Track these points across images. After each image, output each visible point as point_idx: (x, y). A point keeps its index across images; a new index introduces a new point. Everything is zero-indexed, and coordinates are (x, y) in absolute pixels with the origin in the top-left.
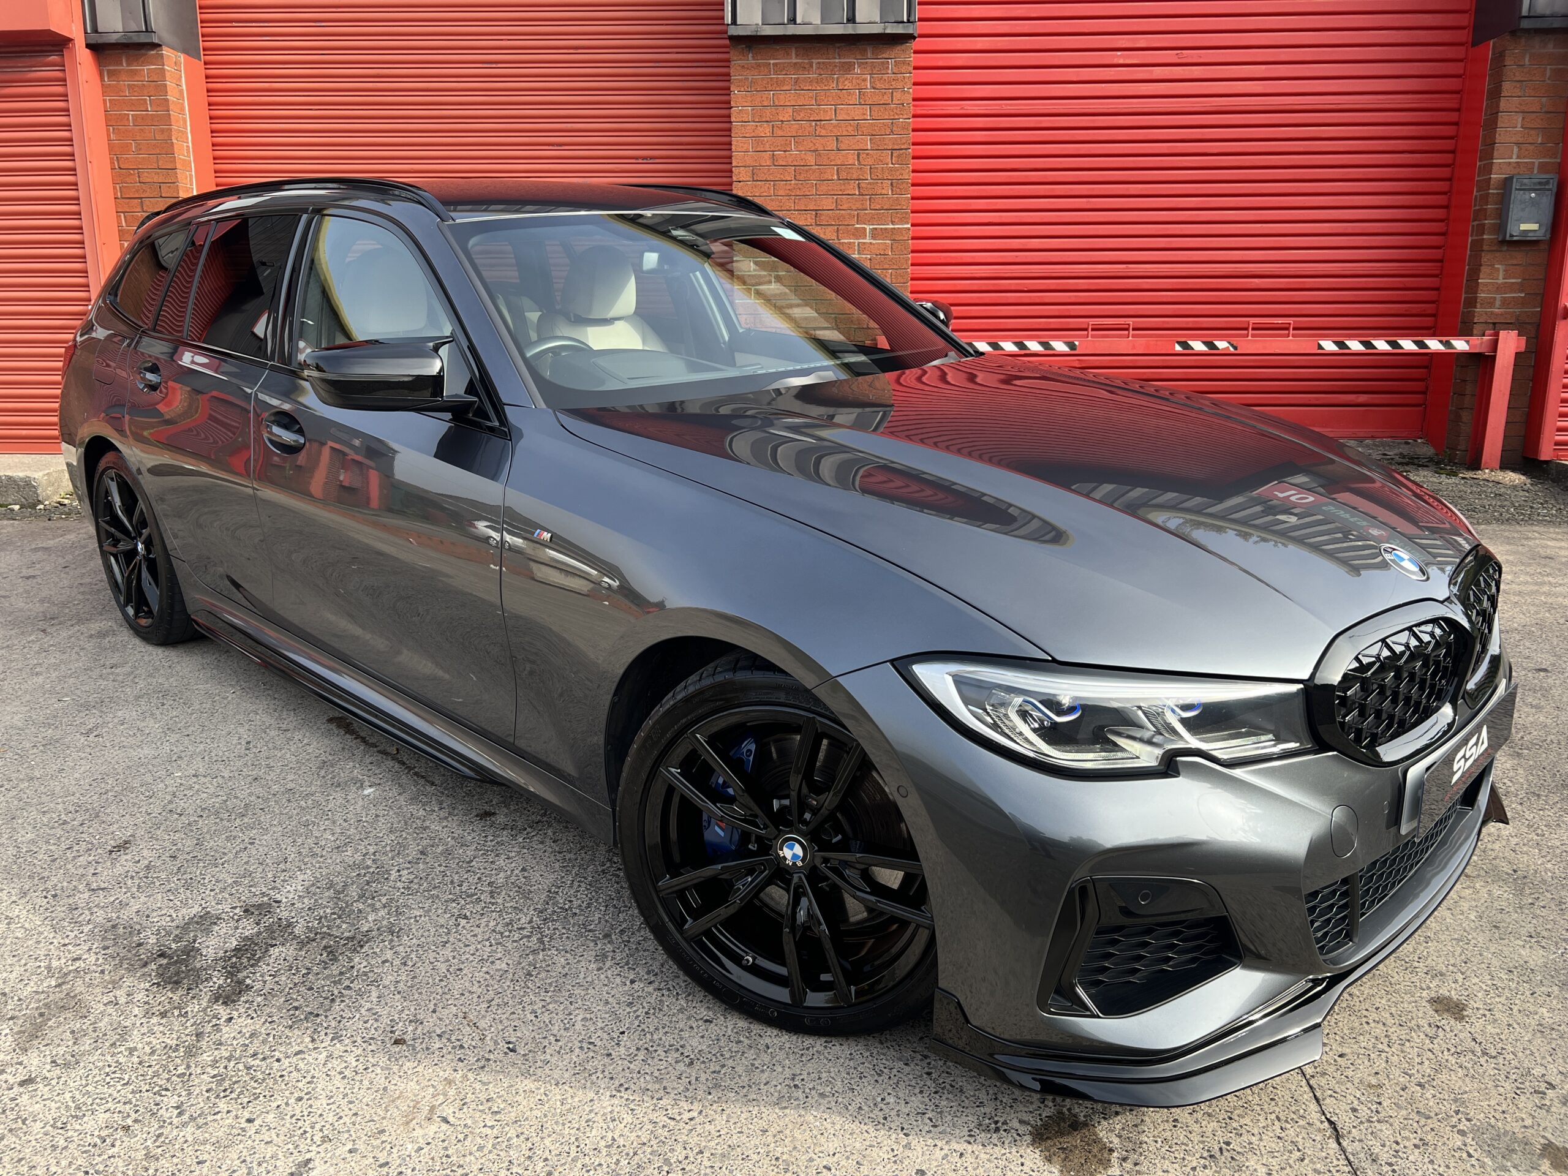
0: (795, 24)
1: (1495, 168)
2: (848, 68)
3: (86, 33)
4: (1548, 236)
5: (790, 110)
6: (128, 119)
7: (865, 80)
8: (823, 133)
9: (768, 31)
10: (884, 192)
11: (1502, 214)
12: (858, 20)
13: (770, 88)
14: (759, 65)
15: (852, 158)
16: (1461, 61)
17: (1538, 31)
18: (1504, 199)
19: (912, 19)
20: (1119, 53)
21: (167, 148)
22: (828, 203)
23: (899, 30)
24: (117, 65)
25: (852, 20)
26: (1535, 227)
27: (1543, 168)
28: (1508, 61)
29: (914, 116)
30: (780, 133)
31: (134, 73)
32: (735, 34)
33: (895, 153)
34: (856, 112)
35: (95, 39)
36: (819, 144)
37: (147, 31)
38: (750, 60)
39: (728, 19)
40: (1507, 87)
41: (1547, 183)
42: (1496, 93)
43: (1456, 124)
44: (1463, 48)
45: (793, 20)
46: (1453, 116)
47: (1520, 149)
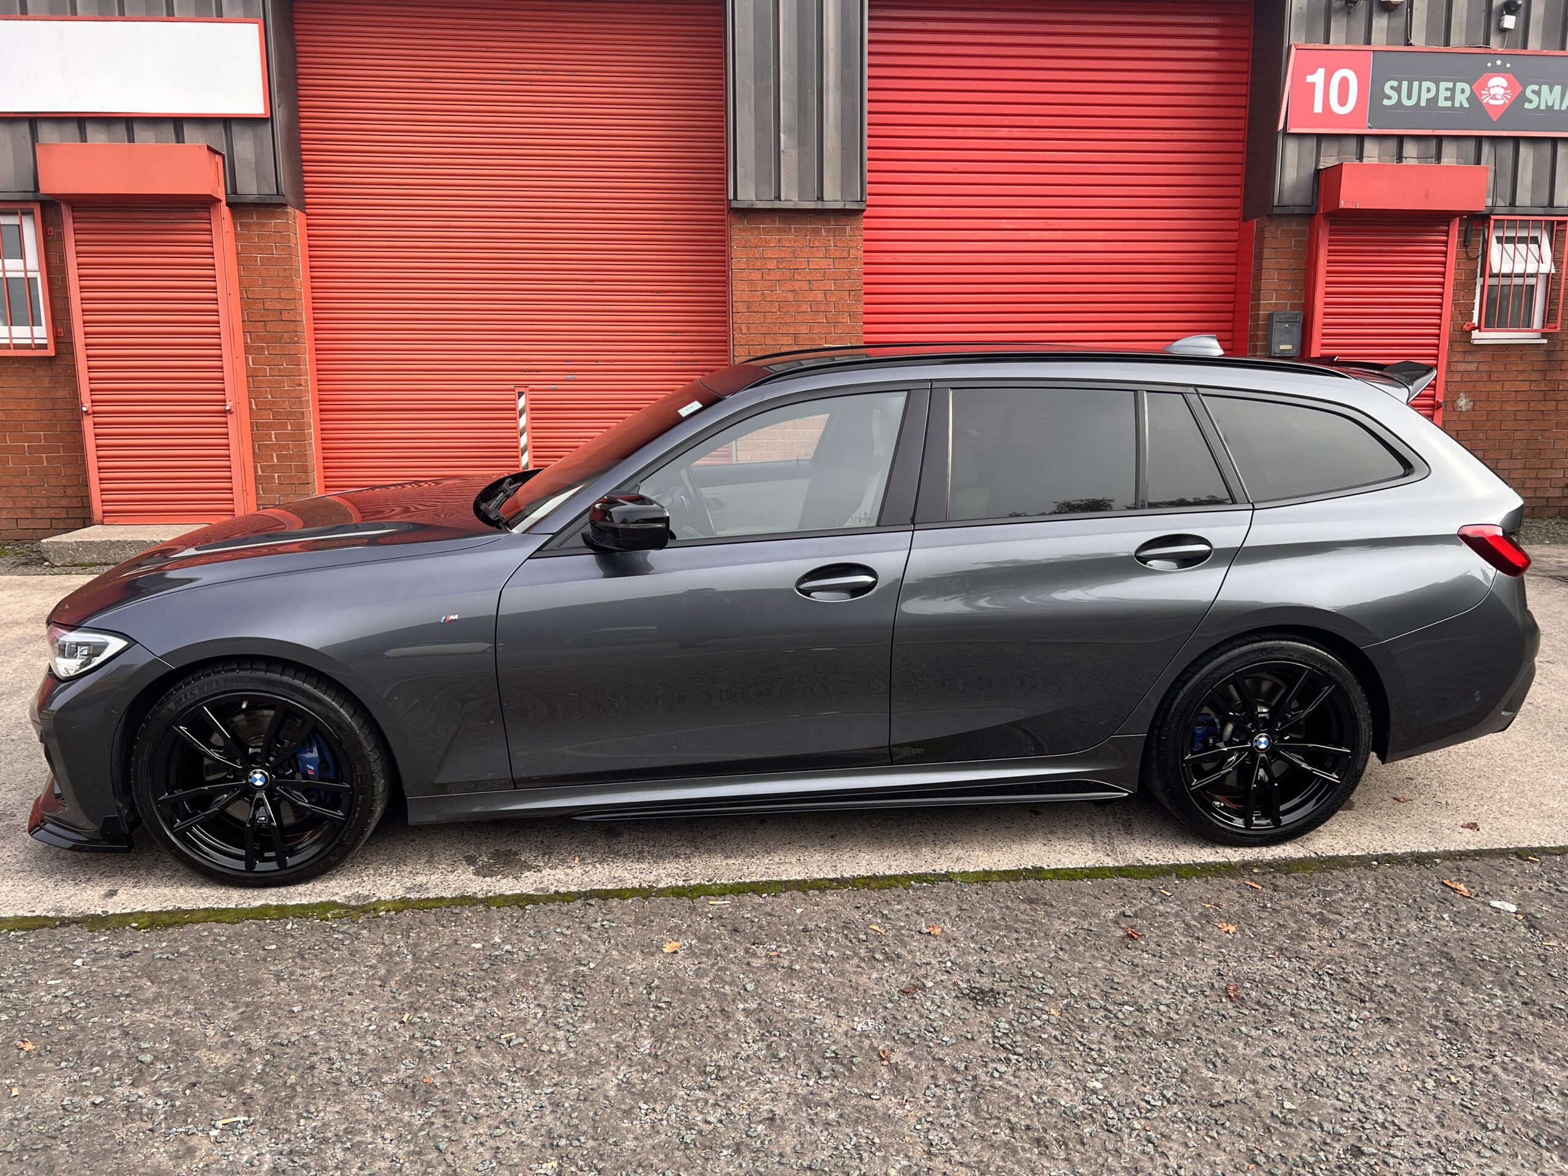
0: (780, 200)
1: (1262, 307)
2: (817, 232)
3: (226, 194)
4: (1299, 353)
5: (775, 261)
6: (256, 260)
7: (829, 240)
8: (799, 278)
9: (760, 205)
10: (844, 321)
11: (1268, 338)
12: (825, 199)
13: (760, 245)
14: (752, 229)
15: (820, 297)
16: (1236, 230)
17: (1285, 215)
18: (1269, 328)
19: (864, 199)
20: (1004, 221)
21: (287, 281)
22: (804, 329)
23: (855, 207)
24: (249, 218)
25: (820, 198)
26: (1289, 347)
27: (1293, 307)
28: (1267, 235)
29: (865, 264)
30: (768, 278)
31: (263, 225)
32: (736, 206)
33: (852, 293)
34: (824, 264)
35: (234, 199)
36: (796, 286)
37: (278, 194)
38: (746, 225)
39: (731, 196)
40: (1267, 252)
41: (1296, 315)
42: (1260, 256)
43: (1235, 274)
44: (1237, 222)
45: (778, 198)
46: (1233, 268)
47: (1277, 294)
